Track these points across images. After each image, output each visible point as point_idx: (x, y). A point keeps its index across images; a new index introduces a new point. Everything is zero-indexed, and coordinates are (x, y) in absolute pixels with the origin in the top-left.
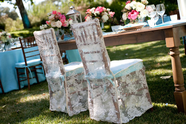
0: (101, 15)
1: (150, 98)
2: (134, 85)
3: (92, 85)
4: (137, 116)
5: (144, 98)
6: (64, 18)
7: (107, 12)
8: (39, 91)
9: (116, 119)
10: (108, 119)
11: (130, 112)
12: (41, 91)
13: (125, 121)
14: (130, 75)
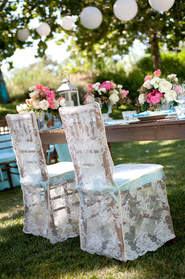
0: (108, 94)
1: (171, 224)
2: (149, 203)
3: (86, 200)
4: (150, 250)
5: (163, 223)
6: (53, 95)
7: (118, 89)
8: (11, 201)
9: (118, 253)
10: (106, 252)
11: (141, 243)
12: (14, 201)
13: (132, 257)
14: (143, 188)
